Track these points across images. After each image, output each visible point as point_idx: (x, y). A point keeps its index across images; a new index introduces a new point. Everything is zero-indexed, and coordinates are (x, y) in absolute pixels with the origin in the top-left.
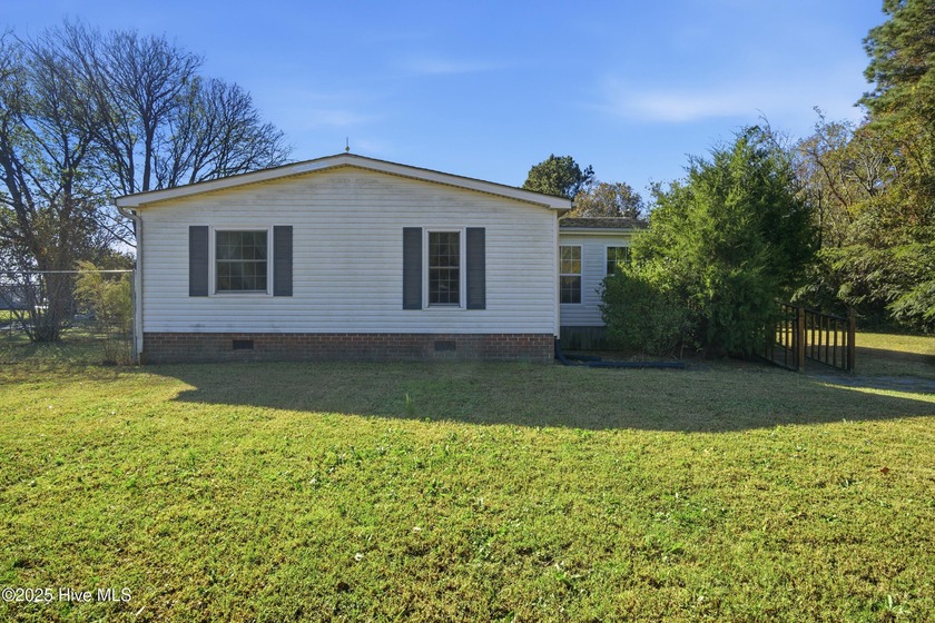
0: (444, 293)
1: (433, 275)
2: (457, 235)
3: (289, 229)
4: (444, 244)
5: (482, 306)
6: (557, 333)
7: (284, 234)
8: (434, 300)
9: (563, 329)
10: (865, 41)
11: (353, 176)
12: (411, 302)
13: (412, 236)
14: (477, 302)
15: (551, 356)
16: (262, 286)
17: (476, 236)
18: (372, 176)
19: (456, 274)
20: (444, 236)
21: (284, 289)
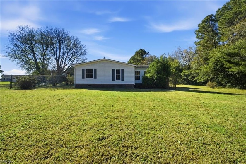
0: (118, 78)
1: (116, 75)
2: (120, 70)
3: (96, 69)
4: (118, 71)
5: (124, 80)
6: (134, 84)
7: (95, 70)
8: (117, 79)
9: (135, 84)
10: (195, 32)
11: (105, 61)
12: (113, 79)
13: (113, 70)
14: (123, 80)
15: (133, 87)
16: (92, 77)
17: (123, 70)
18: (108, 61)
19: (120, 75)
20: (118, 70)
21: (95, 78)
